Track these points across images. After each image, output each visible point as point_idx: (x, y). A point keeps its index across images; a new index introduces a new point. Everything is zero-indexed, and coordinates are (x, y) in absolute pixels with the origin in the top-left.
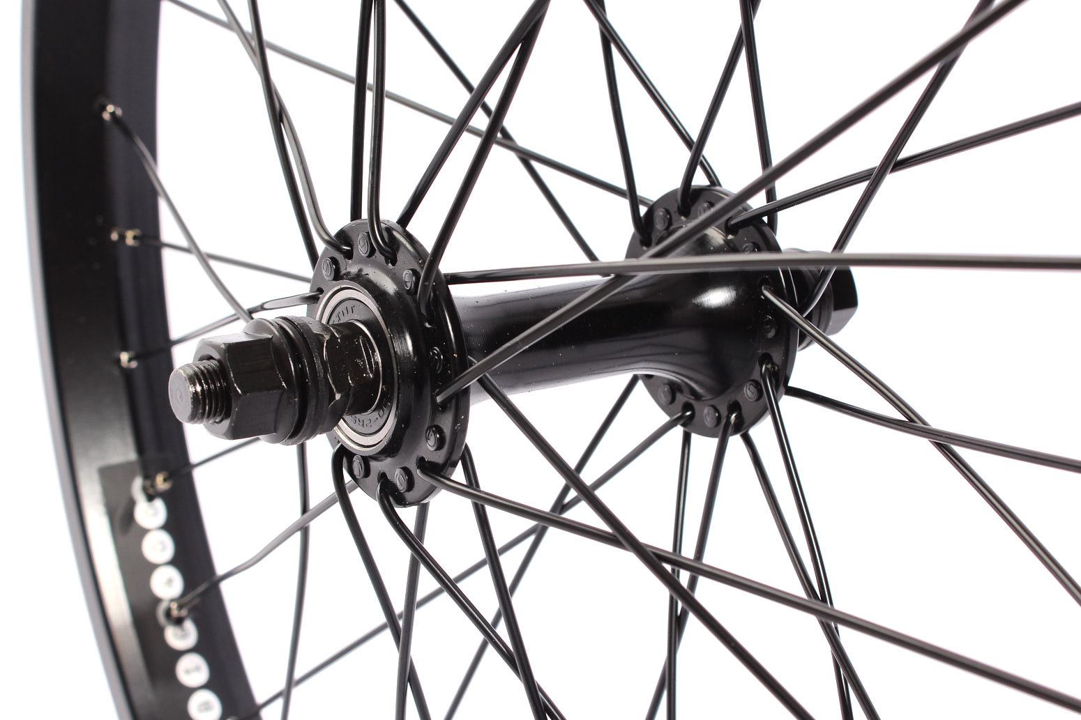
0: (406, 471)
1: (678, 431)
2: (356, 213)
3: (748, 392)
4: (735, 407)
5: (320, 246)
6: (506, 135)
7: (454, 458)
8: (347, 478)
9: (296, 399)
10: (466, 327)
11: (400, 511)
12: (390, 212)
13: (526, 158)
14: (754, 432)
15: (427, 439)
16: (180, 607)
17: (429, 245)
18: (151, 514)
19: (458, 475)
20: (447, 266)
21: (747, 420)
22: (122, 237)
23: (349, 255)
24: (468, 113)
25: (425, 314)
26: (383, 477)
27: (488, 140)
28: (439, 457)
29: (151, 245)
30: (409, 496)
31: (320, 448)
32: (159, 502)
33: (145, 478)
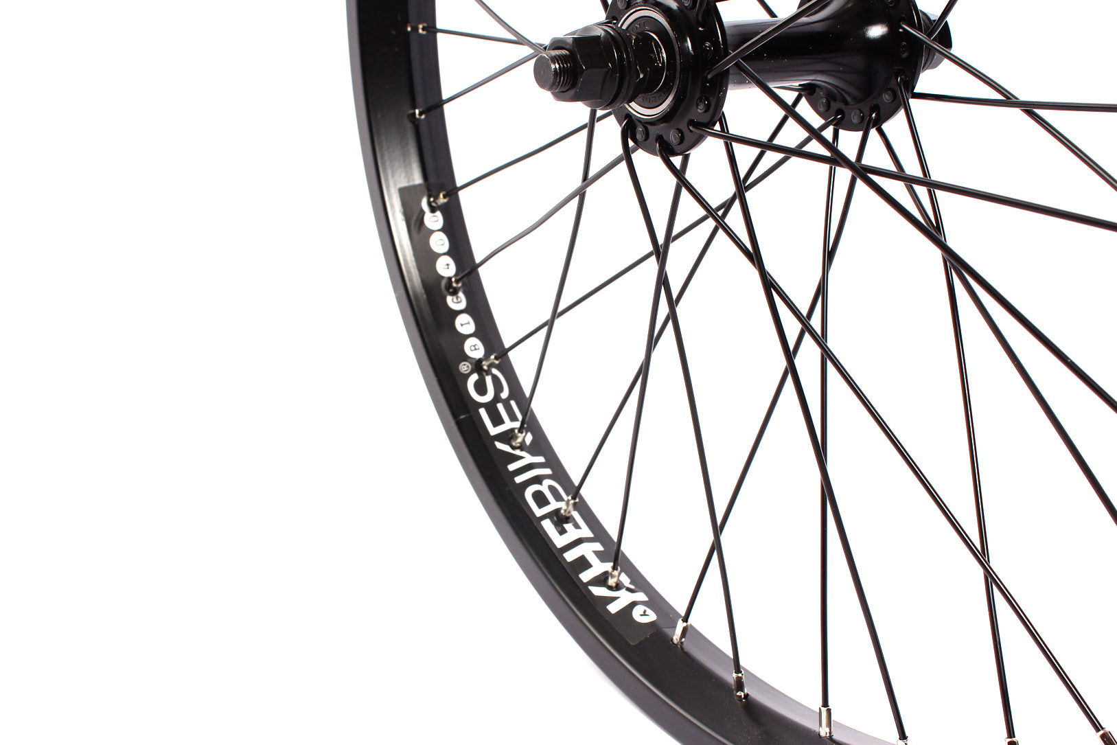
0: (680, 131)
3: (886, 97)
4: (875, 108)
7: (715, 120)
8: (631, 144)
9: (618, 75)
14: (888, 127)
15: (697, 105)
16: (457, 281)
18: (434, 221)
19: (717, 127)
21: (883, 116)
22: (415, 29)
25: (701, 20)
26: (660, 139)
28: (705, 119)
30: (677, 149)
32: (438, 214)
33: (429, 197)
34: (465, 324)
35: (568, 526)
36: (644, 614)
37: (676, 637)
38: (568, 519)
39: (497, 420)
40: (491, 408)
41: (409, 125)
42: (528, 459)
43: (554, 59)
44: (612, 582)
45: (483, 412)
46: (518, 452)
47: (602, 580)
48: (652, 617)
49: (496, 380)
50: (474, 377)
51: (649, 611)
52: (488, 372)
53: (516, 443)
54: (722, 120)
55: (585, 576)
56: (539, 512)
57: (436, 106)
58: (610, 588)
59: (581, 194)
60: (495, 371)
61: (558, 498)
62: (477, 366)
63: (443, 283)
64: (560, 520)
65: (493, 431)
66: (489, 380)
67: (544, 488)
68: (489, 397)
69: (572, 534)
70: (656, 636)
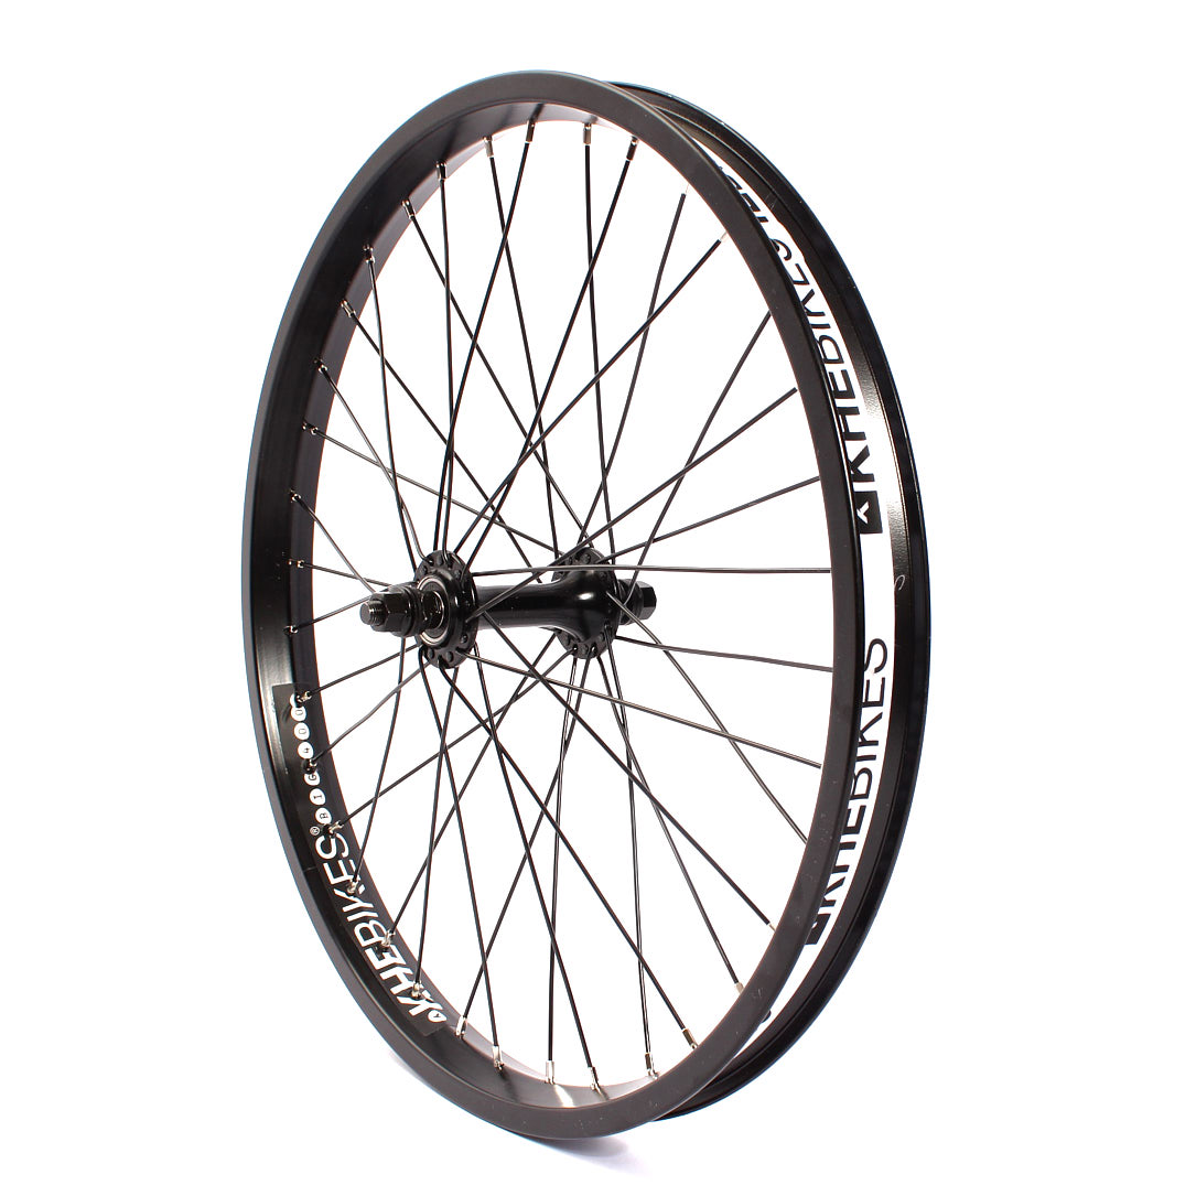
0: (451, 653)
1: (571, 657)
2: (435, 547)
4: (594, 645)
5: (418, 561)
6: (501, 520)
7: (471, 647)
8: (425, 661)
10: (479, 597)
11: (447, 671)
12: (451, 548)
13: (510, 531)
14: (602, 656)
15: (460, 640)
16: (313, 762)
17: (466, 561)
18: (299, 714)
19: (472, 652)
20: (473, 569)
21: (599, 649)
22: (295, 564)
23: (432, 565)
24: (485, 509)
26: (440, 657)
27: (492, 521)
28: (464, 646)
29: (309, 566)
30: (451, 664)
31: (411, 641)
32: (303, 708)
33: (296, 695)
34: (317, 797)
35: (386, 955)
36: (437, 1016)
37: (458, 1030)
38: (386, 949)
39: (337, 873)
40: (333, 863)
41: (285, 637)
42: (360, 904)
43: (371, 607)
44: (415, 994)
45: (326, 865)
46: (352, 898)
47: (408, 993)
48: (443, 1018)
49: (338, 842)
50: (322, 839)
51: (440, 1015)
52: (333, 836)
53: (351, 891)
54: (475, 646)
55: (395, 990)
56: (364, 943)
57: (307, 624)
58: (414, 998)
59: (398, 692)
60: (339, 836)
61: (380, 933)
62: (325, 830)
63: (303, 762)
64: (380, 950)
65: (333, 881)
66: (333, 841)
67: (370, 926)
68: (332, 854)
69: (388, 959)
70: (444, 1031)
